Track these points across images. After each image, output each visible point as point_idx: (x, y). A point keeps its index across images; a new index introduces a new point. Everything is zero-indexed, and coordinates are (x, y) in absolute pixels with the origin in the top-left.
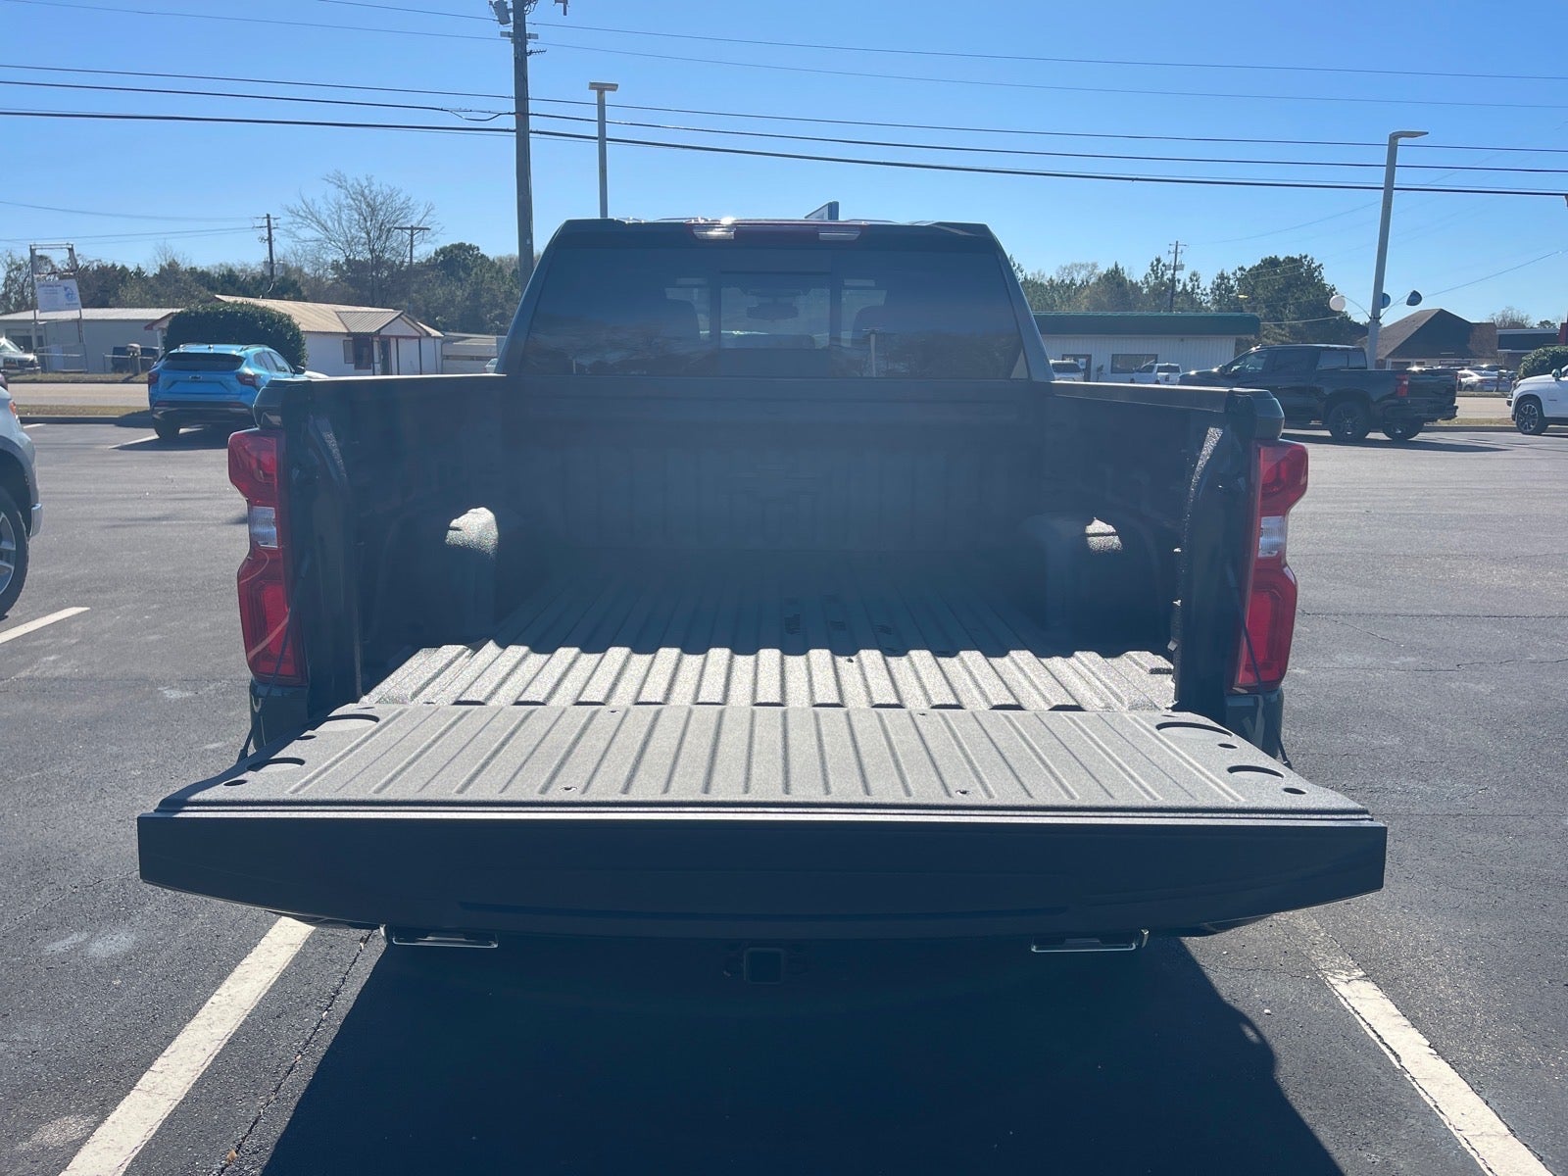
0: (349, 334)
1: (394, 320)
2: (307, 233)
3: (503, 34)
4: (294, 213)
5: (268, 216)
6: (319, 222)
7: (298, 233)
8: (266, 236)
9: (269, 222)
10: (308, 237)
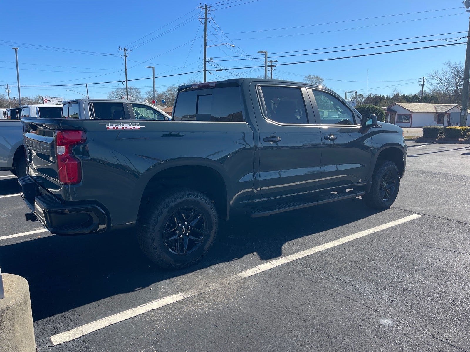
0: (437, 113)
1: (454, 107)
2: (434, 81)
3: (467, 11)
4: (431, 75)
5: (424, 77)
6: (438, 77)
7: (431, 81)
8: (422, 83)
9: (424, 79)
10: (434, 83)
